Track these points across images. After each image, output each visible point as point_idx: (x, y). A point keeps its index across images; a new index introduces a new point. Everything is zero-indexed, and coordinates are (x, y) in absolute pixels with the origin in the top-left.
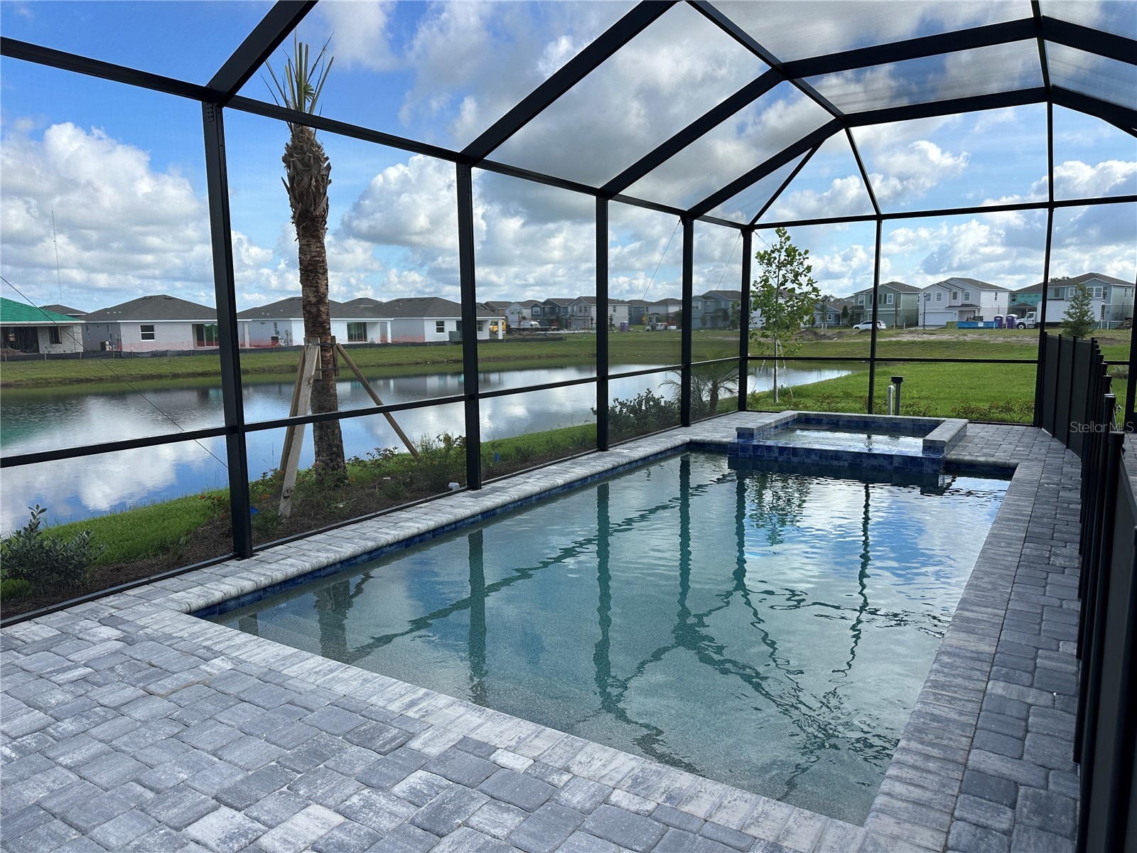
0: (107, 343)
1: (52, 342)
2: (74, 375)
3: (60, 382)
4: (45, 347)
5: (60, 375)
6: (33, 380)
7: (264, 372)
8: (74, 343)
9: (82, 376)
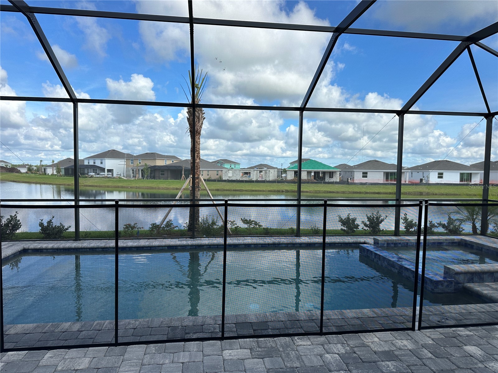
0: (349, 178)
1: (330, 177)
2: (329, 190)
3: (324, 192)
4: (327, 179)
5: (324, 190)
6: (315, 190)
7: (406, 194)
8: (337, 178)
9: (332, 190)
